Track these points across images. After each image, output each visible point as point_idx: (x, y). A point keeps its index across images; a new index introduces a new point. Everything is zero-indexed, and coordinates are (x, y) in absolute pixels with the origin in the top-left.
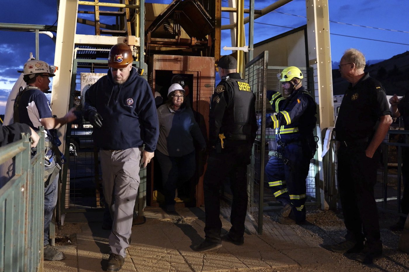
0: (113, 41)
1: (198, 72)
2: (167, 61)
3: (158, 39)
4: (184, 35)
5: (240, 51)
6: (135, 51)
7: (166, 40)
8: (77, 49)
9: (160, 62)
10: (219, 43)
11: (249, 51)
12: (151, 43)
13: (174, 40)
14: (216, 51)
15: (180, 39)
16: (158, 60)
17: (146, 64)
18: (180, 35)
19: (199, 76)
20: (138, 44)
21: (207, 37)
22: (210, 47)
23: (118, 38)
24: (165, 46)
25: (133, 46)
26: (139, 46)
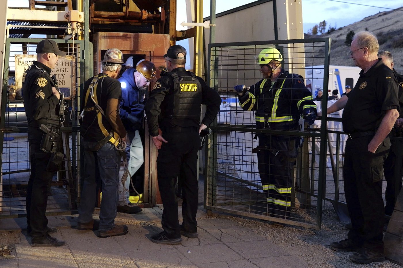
0: (53, 16)
1: (150, 52)
2: (114, 39)
3: (103, 13)
4: (133, 7)
5: (200, 27)
6: (78, 28)
7: (112, 14)
8: (10, 26)
9: (106, 40)
10: (174, 16)
11: (211, 27)
12: (95, 17)
13: (121, 14)
14: (171, 26)
15: (129, 12)
16: (105, 37)
17: (91, 43)
18: (129, 8)
19: (152, 55)
20: (82, 20)
21: (160, 9)
22: (163, 21)
23: (58, 13)
24: (110, 20)
25: (76, 22)
26: (83, 22)
